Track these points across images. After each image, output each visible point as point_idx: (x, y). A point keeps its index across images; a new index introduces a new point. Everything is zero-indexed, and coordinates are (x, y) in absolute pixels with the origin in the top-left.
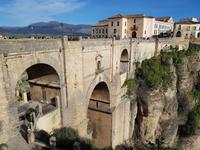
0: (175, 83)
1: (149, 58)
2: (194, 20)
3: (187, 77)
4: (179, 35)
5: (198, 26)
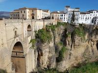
0: (53, 39)
1: (41, 29)
2: (58, 12)
3: (57, 36)
4: (53, 18)
5: (60, 14)
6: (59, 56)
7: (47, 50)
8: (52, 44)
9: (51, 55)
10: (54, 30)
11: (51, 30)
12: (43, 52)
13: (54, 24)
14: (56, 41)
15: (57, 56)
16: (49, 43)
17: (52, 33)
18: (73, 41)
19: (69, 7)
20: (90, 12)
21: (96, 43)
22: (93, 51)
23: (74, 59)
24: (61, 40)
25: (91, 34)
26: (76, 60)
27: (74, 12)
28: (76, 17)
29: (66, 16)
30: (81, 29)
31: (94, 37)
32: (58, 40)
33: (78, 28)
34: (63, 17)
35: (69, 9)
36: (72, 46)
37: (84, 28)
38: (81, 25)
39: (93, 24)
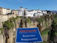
3: (17, 24)
7: (12, 34)
8: (14, 30)
9: (15, 37)
10: (15, 21)
11: (13, 21)
12: (10, 36)
13: (14, 17)
16: (13, 29)
17: (14, 23)
18: (26, 26)
19: (22, 7)
24: (20, 26)
25: (34, 22)
27: (25, 10)
28: (26, 13)
29: (21, 13)
30: (29, 19)
31: (35, 23)
35: (22, 9)
38: (29, 17)
39: (34, 17)
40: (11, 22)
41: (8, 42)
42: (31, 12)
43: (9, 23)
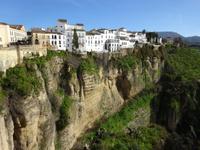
0: (43, 84)
3: (51, 79)
4: (37, 42)
5: (51, 35)
6: (61, 117)
7: (36, 110)
8: (43, 97)
9: (44, 119)
10: (43, 66)
11: (36, 67)
12: (27, 117)
13: (41, 55)
14: (50, 87)
15: (57, 119)
16: (38, 94)
17: (39, 74)
18: (82, 83)
19: (65, 21)
20: (100, 31)
21: (115, 82)
22: (112, 95)
23: (87, 116)
24: (60, 85)
25: (106, 69)
26: (92, 117)
27: (75, 30)
28: (80, 40)
29: (63, 39)
30: (92, 60)
31: (111, 72)
32: (53, 85)
33: (86, 60)
34: (58, 40)
35: (67, 26)
36: (80, 93)
37: (95, 58)
38: (90, 54)
39: (107, 51)
40: (30, 70)
41: (22, 137)
42: (97, 37)
43: (23, 73)
